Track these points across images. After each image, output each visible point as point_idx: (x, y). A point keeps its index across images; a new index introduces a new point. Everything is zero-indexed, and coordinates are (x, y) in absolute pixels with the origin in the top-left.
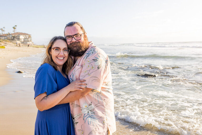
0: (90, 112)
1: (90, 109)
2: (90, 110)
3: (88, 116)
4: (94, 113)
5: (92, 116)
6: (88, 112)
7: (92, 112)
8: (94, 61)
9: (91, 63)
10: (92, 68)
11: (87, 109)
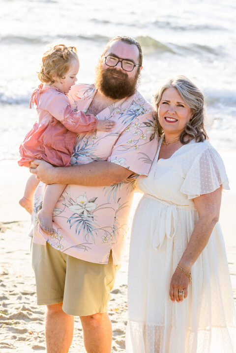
0: (85, 213)
1: (88, 209)
2: (88, 211)
3: (80, 218)
4: (93, 217)
5: (87, 221)
6: (83, 213)
7: (89, 215)
8: (146, 125)
9: (141, 128)
10: (141, 138)
11: (84, 207)
